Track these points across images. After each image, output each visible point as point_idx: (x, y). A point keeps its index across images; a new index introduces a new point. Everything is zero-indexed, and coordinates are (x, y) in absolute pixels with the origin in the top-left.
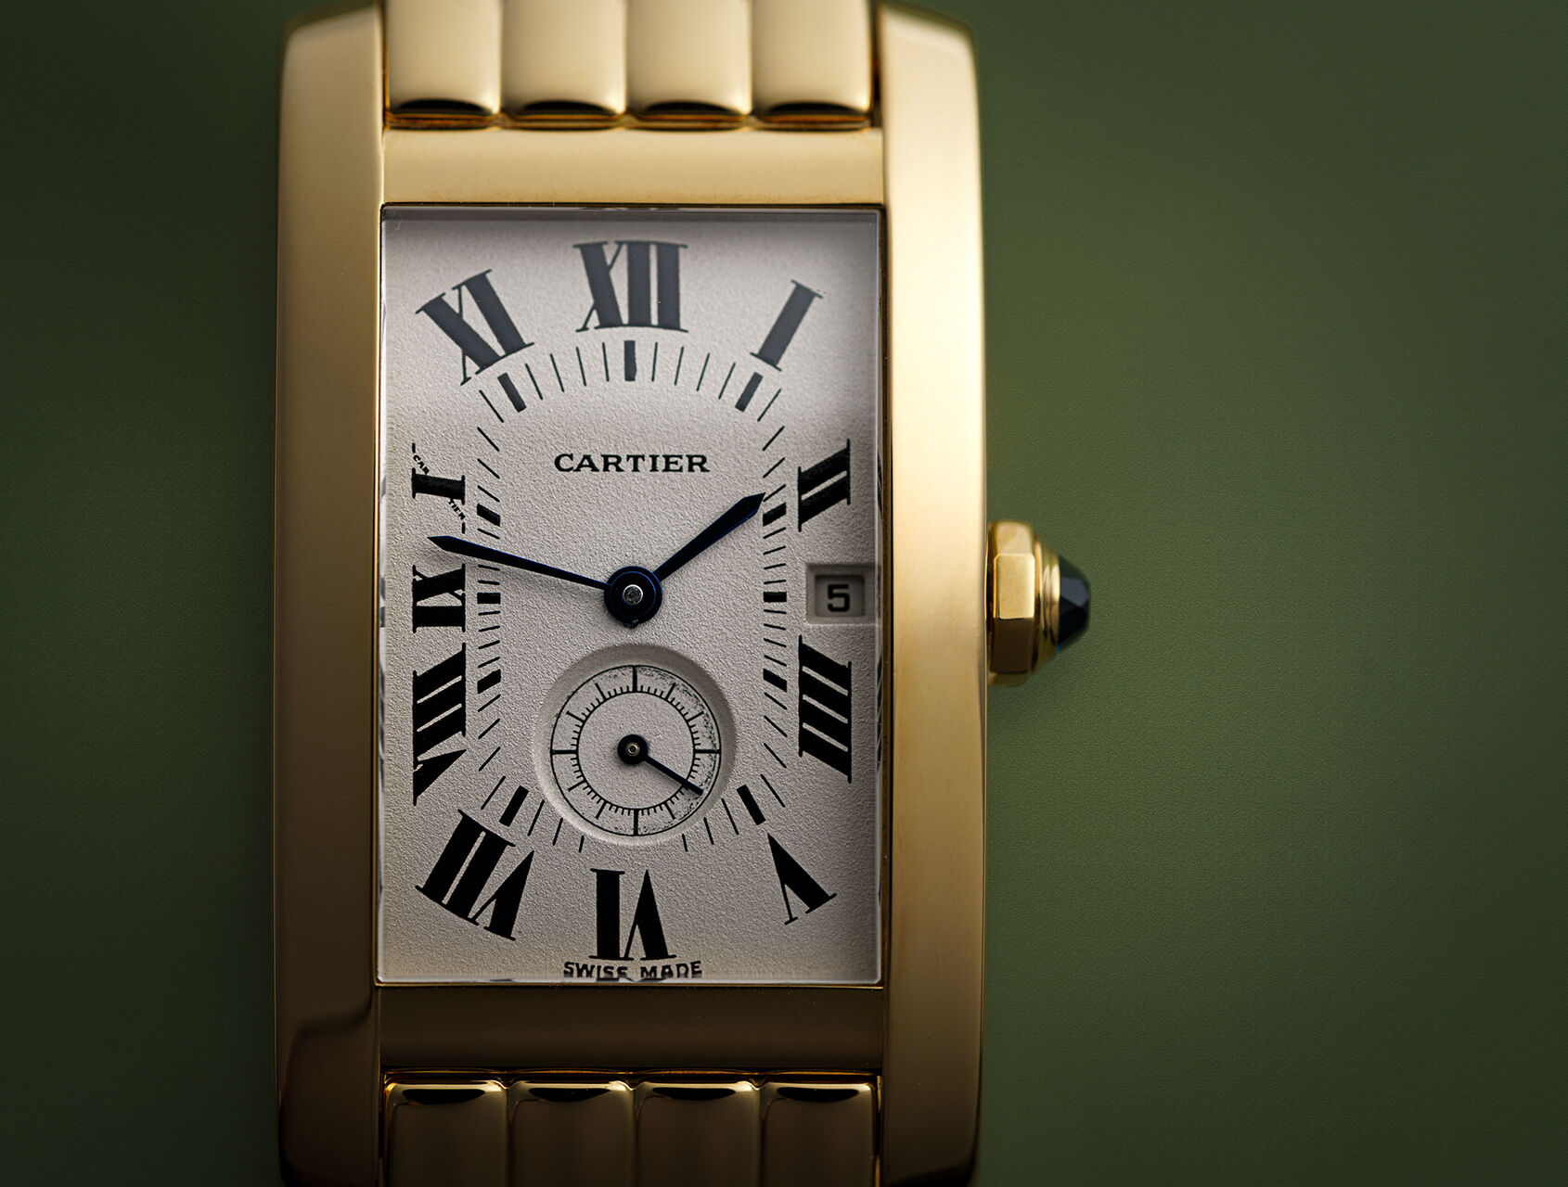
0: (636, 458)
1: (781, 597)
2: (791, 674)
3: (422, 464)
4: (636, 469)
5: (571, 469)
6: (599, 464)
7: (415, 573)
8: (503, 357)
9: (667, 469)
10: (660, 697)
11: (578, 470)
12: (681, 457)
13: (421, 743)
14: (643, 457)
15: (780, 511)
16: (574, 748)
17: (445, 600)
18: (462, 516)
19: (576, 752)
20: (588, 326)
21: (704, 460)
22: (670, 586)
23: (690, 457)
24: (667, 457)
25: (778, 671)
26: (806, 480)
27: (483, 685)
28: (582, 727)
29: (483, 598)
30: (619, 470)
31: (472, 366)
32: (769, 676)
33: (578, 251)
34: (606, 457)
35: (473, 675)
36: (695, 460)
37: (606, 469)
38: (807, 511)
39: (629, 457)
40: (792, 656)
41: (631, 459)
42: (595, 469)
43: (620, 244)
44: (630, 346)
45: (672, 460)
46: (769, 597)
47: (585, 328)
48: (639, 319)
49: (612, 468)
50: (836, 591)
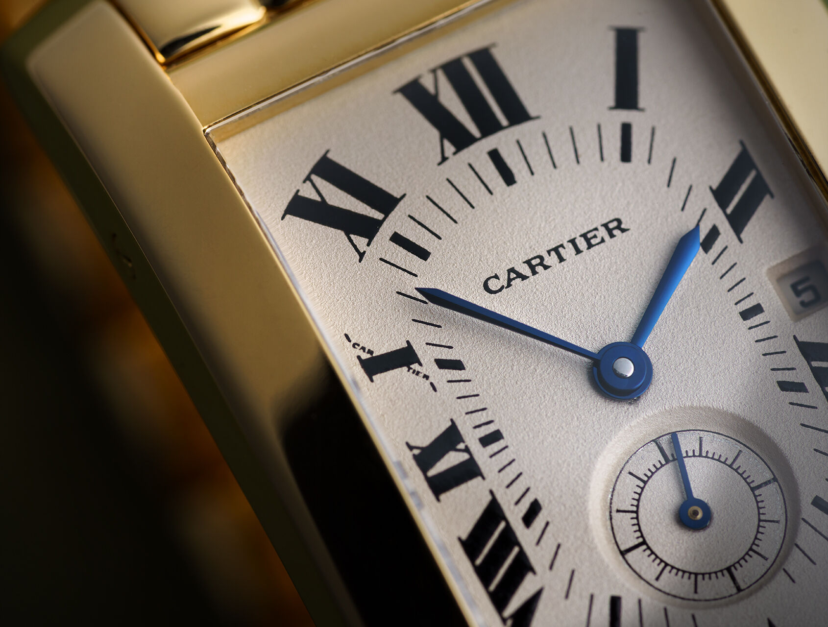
0: (556, 250)
1: (757, 309)
2: (803, 374)
3: (363, 349)
4: (561, 259)
5: (502, 287)
6: (525, 270)
7: (411, 448)
8: (384, 219)
9: (590, 246)
10: (694, 456)
11: (509, 285)
12: (596, 229)
13: (499, 599)
14: (562, 246)
15: (714, 233)
16: (641, 540)
17: (452, 459)
18: (426, 377)
19: (644, 543)
20: (447, 154)
21: (619, 221)
22: (648, 347)
23: (605, 226)
24: (584, 236)
25: (788, 377)
26: (722, 194)
27: (529, 519)
28: (637, 518)
29: (486, 441)
30: (546, 267)
31: (361, 242)
32: (785, 386)
33: (399, 95)
34: (528, 262)
35: (514, 515)
36: (611, 226)
37: (534, 273)
38: (738, 222)
39: (549, 252)
40: (796, 358)
41: (553, 253)
42: (524, 278)
43: (434, 71)
44: (495, 156)
45: (589, 236)
46: (746, 315)
47: (444, 159)
48: (489, 127)
49: (539, 269)
50: (800, 288)
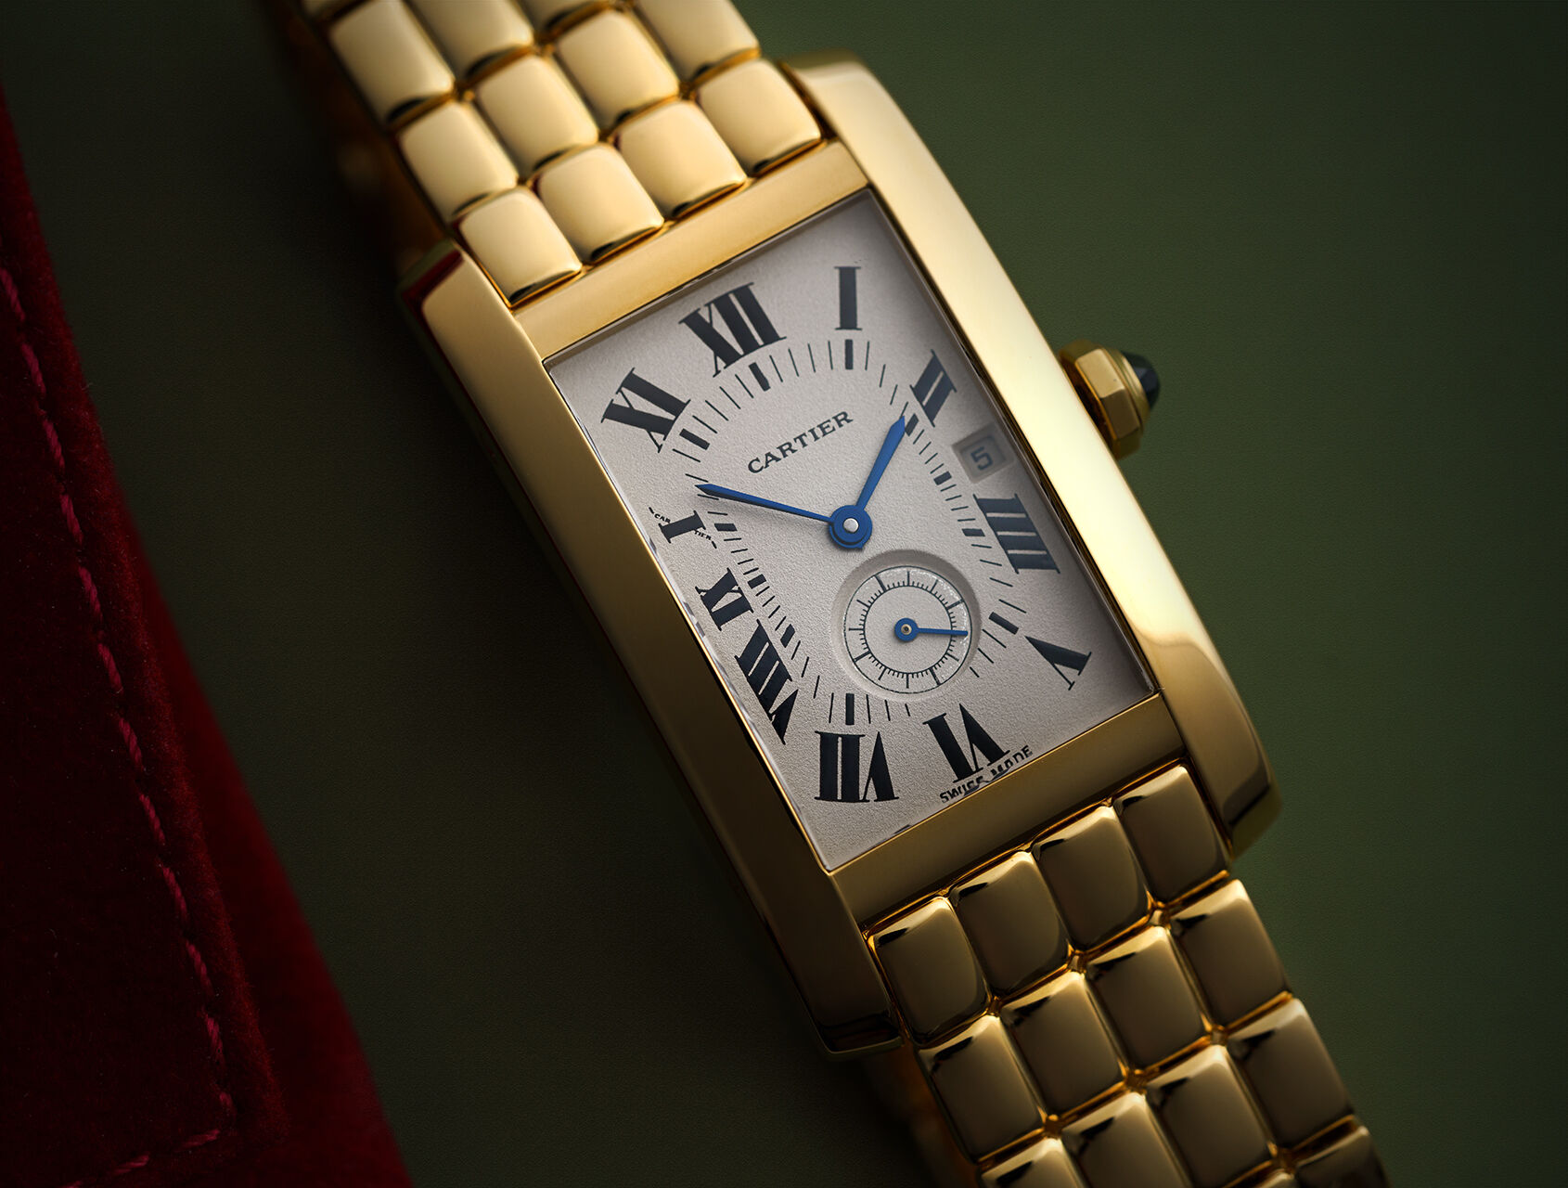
0: (800, 437)
1: (947, 476)
2: (981, 523)
3: (663, 518)
4: (804, 445)
5: (762, 468)
6: (778, 454)
7: (699, 591)
8: (675, 419)
9: (825, 434)
10: (904, 586)
11: (767, 466)
12: (829, 421)
13: (766, 701)
14: (804, 434)
15: (914, 420)
16: (867, 650)
17: (729, 598)
18: (709, 537)
19: (869, 652)
20: (719, 369)
21: (845, 414)
22: (871, 508)
23: (835, 418)
24: (820, 426)
25: (971, 525)
26: (919, 391)
27: (785, 641)
28: (864, 634)
29: (753, 584)
30: (793, 451)
31: (658, 437)
32: (968, 532)
33: (684, 324)
34: (780, 448)
35: (775, 638)
36: (840, 418)
37: (785, 456)
38: (931, 411)
39: (795, 440)
40: (975, 511)
41: (798, 440)
42: (778, 460)
43: (708, 305)
44: (754, 368)
45: (824, 426)
46: (939, 481)
47: (718, 372)
48: (749, 346)
49: (788, 453)
50: (977, 455)
